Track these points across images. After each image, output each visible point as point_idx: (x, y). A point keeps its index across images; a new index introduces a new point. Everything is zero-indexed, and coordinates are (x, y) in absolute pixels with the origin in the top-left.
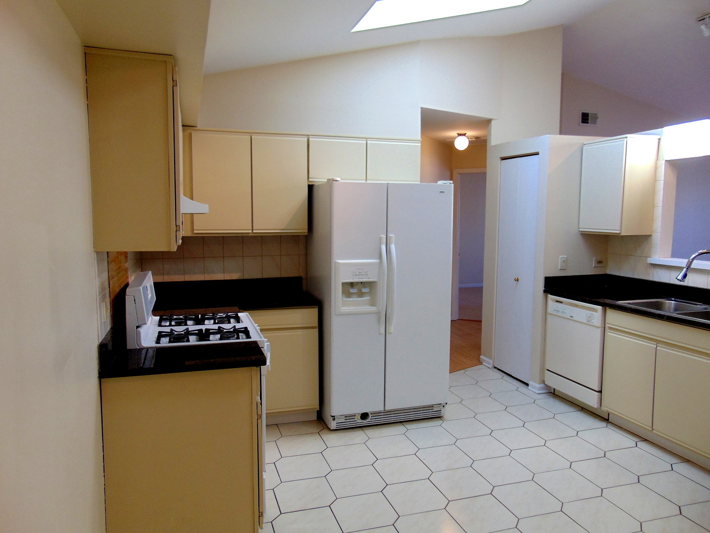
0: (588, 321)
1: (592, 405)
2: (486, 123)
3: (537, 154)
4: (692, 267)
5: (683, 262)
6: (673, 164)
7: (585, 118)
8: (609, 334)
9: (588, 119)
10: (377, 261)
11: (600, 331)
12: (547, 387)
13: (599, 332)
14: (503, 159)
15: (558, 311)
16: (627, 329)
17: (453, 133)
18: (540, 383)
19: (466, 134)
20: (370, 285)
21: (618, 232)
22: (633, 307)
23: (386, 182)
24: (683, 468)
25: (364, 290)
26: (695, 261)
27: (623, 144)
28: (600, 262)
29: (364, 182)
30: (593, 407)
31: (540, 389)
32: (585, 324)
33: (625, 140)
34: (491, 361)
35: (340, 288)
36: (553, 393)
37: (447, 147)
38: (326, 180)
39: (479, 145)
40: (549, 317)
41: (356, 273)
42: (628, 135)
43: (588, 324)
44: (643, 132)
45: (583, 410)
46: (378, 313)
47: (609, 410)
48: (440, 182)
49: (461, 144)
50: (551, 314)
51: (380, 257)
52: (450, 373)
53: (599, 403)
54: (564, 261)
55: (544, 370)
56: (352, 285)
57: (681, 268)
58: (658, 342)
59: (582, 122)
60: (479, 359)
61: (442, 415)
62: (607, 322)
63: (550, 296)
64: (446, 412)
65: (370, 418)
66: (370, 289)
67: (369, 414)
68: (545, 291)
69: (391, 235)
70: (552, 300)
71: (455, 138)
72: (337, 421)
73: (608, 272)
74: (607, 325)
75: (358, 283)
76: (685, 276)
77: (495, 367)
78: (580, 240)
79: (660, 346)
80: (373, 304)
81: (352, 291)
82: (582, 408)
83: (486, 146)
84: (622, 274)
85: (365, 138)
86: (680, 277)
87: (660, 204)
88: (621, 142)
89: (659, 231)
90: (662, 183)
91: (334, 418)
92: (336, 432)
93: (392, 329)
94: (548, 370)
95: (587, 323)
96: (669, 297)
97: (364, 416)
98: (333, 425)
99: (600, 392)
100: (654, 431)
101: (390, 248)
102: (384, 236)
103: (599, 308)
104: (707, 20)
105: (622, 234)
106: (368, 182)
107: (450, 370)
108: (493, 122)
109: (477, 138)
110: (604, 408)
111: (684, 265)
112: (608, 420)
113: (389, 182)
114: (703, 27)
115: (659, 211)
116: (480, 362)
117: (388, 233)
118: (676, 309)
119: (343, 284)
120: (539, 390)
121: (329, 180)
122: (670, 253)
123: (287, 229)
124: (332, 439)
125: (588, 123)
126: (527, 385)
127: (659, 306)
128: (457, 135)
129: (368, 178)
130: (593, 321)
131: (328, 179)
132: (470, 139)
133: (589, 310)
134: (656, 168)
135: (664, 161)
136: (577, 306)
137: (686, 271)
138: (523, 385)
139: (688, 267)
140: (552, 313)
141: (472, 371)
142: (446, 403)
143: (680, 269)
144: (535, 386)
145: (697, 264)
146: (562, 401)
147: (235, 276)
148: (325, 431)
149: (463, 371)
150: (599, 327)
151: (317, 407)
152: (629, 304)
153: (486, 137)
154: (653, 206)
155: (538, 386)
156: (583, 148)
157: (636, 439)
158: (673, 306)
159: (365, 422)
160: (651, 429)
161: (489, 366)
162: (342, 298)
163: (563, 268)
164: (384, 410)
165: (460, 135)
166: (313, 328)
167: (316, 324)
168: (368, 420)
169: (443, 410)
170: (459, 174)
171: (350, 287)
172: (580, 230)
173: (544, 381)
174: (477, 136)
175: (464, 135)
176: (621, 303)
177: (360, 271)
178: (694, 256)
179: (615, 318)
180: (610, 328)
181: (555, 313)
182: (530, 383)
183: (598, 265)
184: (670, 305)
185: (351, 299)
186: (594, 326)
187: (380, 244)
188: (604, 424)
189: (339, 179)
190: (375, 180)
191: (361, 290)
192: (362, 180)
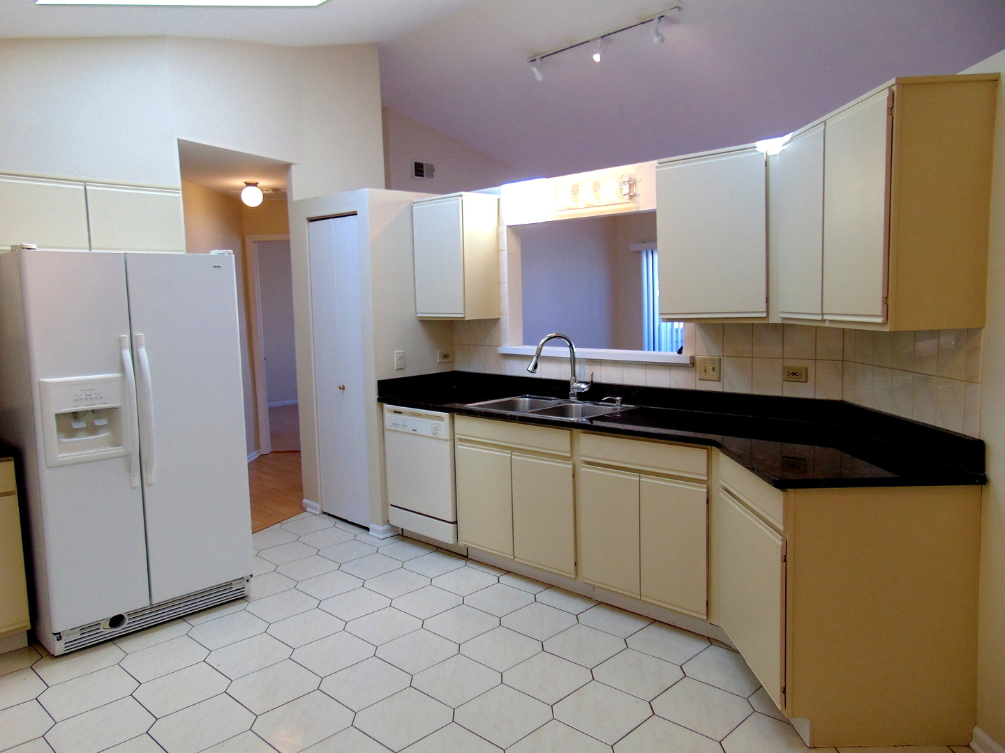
0: (434, 434)
1: (448, 542)
2: (282, 169)
3: (355, 214)
4: (542, 355)
5: (531, 350)
6: (516, 230)
7: (419, 170)
8: (459, 447)
9: (423, 172)
10: (118, 375)
11: (449, 446)
12: (393, 528)
13: (447, 447)
14: (312, 220)
15: (397, 425)
16: (477, 437)
17: (238, 182)
18: (383, 525)
19: (257, 183)
20: (109, 413)
21: (462, 316)
22: (483, 409)
23: (122, 252)
24: (547, 596)
25: (98, 423)
26: (544, 348)
27: (458, 204)
28: (446, 356)
29: (88, 251)
30: (449, 544)
31: (384, 532)
32: (431, 437)
33: (460, 198)
34: (318, 505)
35: (52, 424)
36: (402, 536)
37: (231, 201)
38: (10, 248)
39: (277, 200)
40: (387, 433)
41: (81, 397)
42: (463, 193)
43: (435, 437)
44: (480, 190)
45: (439, 549)
46: (127, 456)
47: (468, 544)
48: (214, 252)
49: (252, 198)
50: (389, 430)
51: (122, 368)
52: (253, 533)
53: (455, 536)
54: (400, 358)
55: (387, 505)
56: (75, 415)
57: (531, 357)
58: (512, 449)
59: (416, 175)
60: (301, 503)
61: (246, 593)
62: (456, 431)
63: (386, 406)
64: (252, 589)
65: (127, 621)
66: (109, 420)
67: (126, 616)
68: (379, 400)
69: (137, 334)
70: (390, 411)
71: (242, 189)
72: (65, 639)
73: (457, 368)
74: (457, 436)
75: (86, 412)
76: (536, 366)
77: (324, 513)
78: (419, 331)
79: (515, 455)
80: (116, 442)
81: (76, 425)
82: (437, 547)
83: (286, 201)
84: (471, 371)
85: (82, 182)
86: (530, 369)
87: (506, 280)
88: (456, 202)
89: (508, 313)
90: (506, 253)
91: (59, 636)
92: (63, 658)
93: (152, 477)
94: (392, 505)
95: (433, 436)
96: (522, 393)
97: (116, 621)
98: (59, 648)
99: (456, 522)
100: (516, 559)
101: (138, 353)
102: (126, 336)
103: (446, 415)
104: (538, 61)
105: (466, 319)
106: (93, 251)
107: (253, 529)
108: (293, 168)
109: (275, 190)
110: (461, 543)
111: (534, 353)
112: (467, 557)
113: (128, 252)
114: (534, 69)
115: (505, 289)
116: (303, 509)
117: (133, 332)
118: (531, 407)
119: (57, 415)
120: (383, 534)
121: (14, 247)
122: (521, 340)
124: (56, 672)
125: (423, 176)
126: (367, 529)
127: (512, 406)
128: (245, 184)
129: (93, 245)
130: (440, 432)
131: (12, 247)
132: (265, 192)
133: (435, 419)
134: (498, 235)
135: (506, 227)
136: (420, 415)
137: (536, 361)
138: (363, 530)
139: (538, 356)
140: (392, 428)
141: (294, 524)
142: (251, 576)
143: (529, 357)
144: (378, 529)
145: (548, 351)
146: (413, 544)
148: (46, 661)
149: (279, 525)
150: (447, 440)
151: (27, 624)
152: (479, 406)
153: (285, 189)
154: (499, 283)
155: (381, 528)
156: (412, 207)
157: (498, 574)
158: (527, 404)
159: (118, 631)
160: (513, 558)
161: (317, 513)
162: (58, 438)
163: (399, 367)
164: (151, 604)
165: (248, 184)
166: (6, 494)
167: (12, 486)
168: (125, 626)
169: (247, 586)
170: (255, 242)
171: (71, 422)
172: (418, 315)
173: (388, 521)
174: (276, 187)
175: (255, 185)
176: (470, 406)
177: (88, 393)
178: (543, 341)
179: (466, 425)
180: (461, 440)
181: (394, 428)
182: (371, 526)
183: (445, 360)
184: (524, 402)
185: (75, 439)
186: (442, 439)
187: (121, 348)
188: (462, 563)
189: (34, 246)
190: (104, 249)
191: (93, 423)
192: (84, 248)
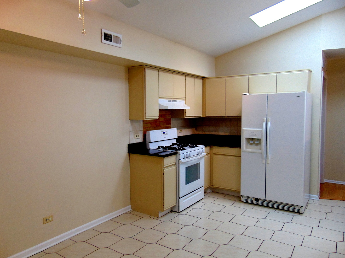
10: (260, 129)
20: (259, 140)
23: (267, 94)
35: (244, 140)
67: (259, 199)
69: (269, 118)
72: (244, 198)
80: (260, 149)
81: (251, 142)
85: (276, 73)
91: (242, 196)
92: (243, 203)
93: (269, 162)
101: (268, 124)
102: (265, 119)
117: (267, 117)
119: (246, 138)
123: (239, 115)
129: (277, 91)
147: (227, 134)
159: (257, 202)
164: (265, 199)
169: (301, 209)
177: (253, 133)
187: (263, 122)
191: (255, 142)
